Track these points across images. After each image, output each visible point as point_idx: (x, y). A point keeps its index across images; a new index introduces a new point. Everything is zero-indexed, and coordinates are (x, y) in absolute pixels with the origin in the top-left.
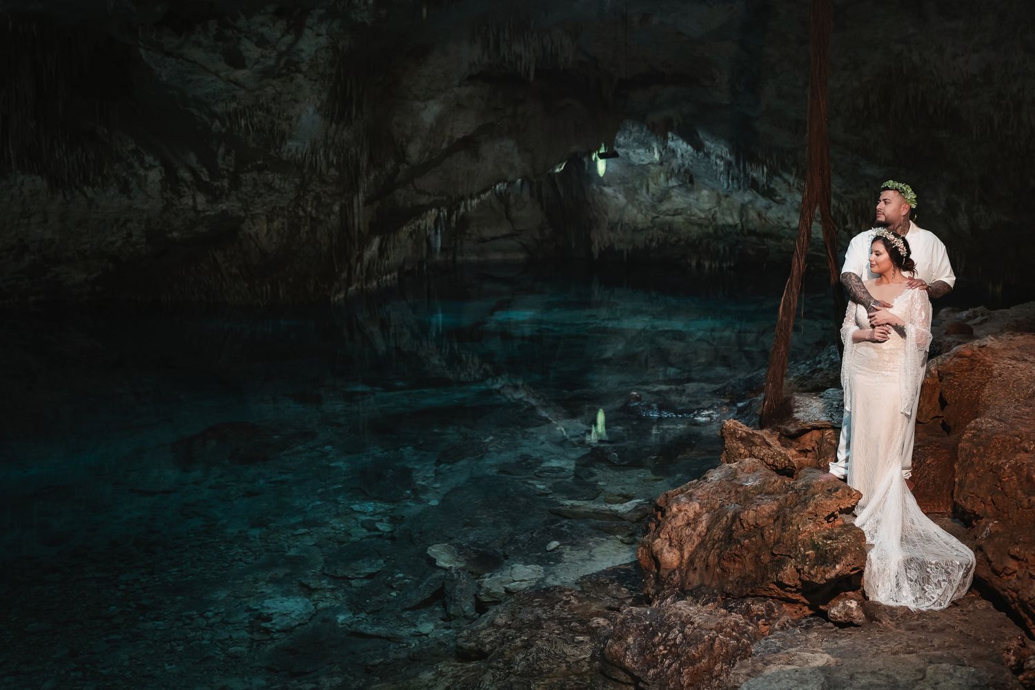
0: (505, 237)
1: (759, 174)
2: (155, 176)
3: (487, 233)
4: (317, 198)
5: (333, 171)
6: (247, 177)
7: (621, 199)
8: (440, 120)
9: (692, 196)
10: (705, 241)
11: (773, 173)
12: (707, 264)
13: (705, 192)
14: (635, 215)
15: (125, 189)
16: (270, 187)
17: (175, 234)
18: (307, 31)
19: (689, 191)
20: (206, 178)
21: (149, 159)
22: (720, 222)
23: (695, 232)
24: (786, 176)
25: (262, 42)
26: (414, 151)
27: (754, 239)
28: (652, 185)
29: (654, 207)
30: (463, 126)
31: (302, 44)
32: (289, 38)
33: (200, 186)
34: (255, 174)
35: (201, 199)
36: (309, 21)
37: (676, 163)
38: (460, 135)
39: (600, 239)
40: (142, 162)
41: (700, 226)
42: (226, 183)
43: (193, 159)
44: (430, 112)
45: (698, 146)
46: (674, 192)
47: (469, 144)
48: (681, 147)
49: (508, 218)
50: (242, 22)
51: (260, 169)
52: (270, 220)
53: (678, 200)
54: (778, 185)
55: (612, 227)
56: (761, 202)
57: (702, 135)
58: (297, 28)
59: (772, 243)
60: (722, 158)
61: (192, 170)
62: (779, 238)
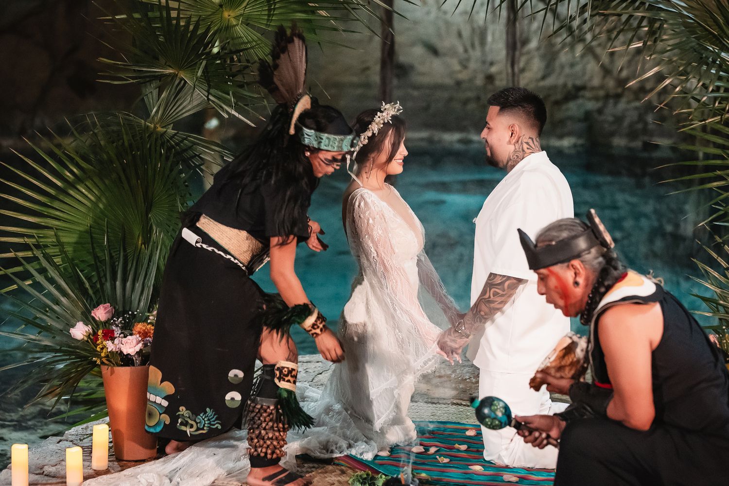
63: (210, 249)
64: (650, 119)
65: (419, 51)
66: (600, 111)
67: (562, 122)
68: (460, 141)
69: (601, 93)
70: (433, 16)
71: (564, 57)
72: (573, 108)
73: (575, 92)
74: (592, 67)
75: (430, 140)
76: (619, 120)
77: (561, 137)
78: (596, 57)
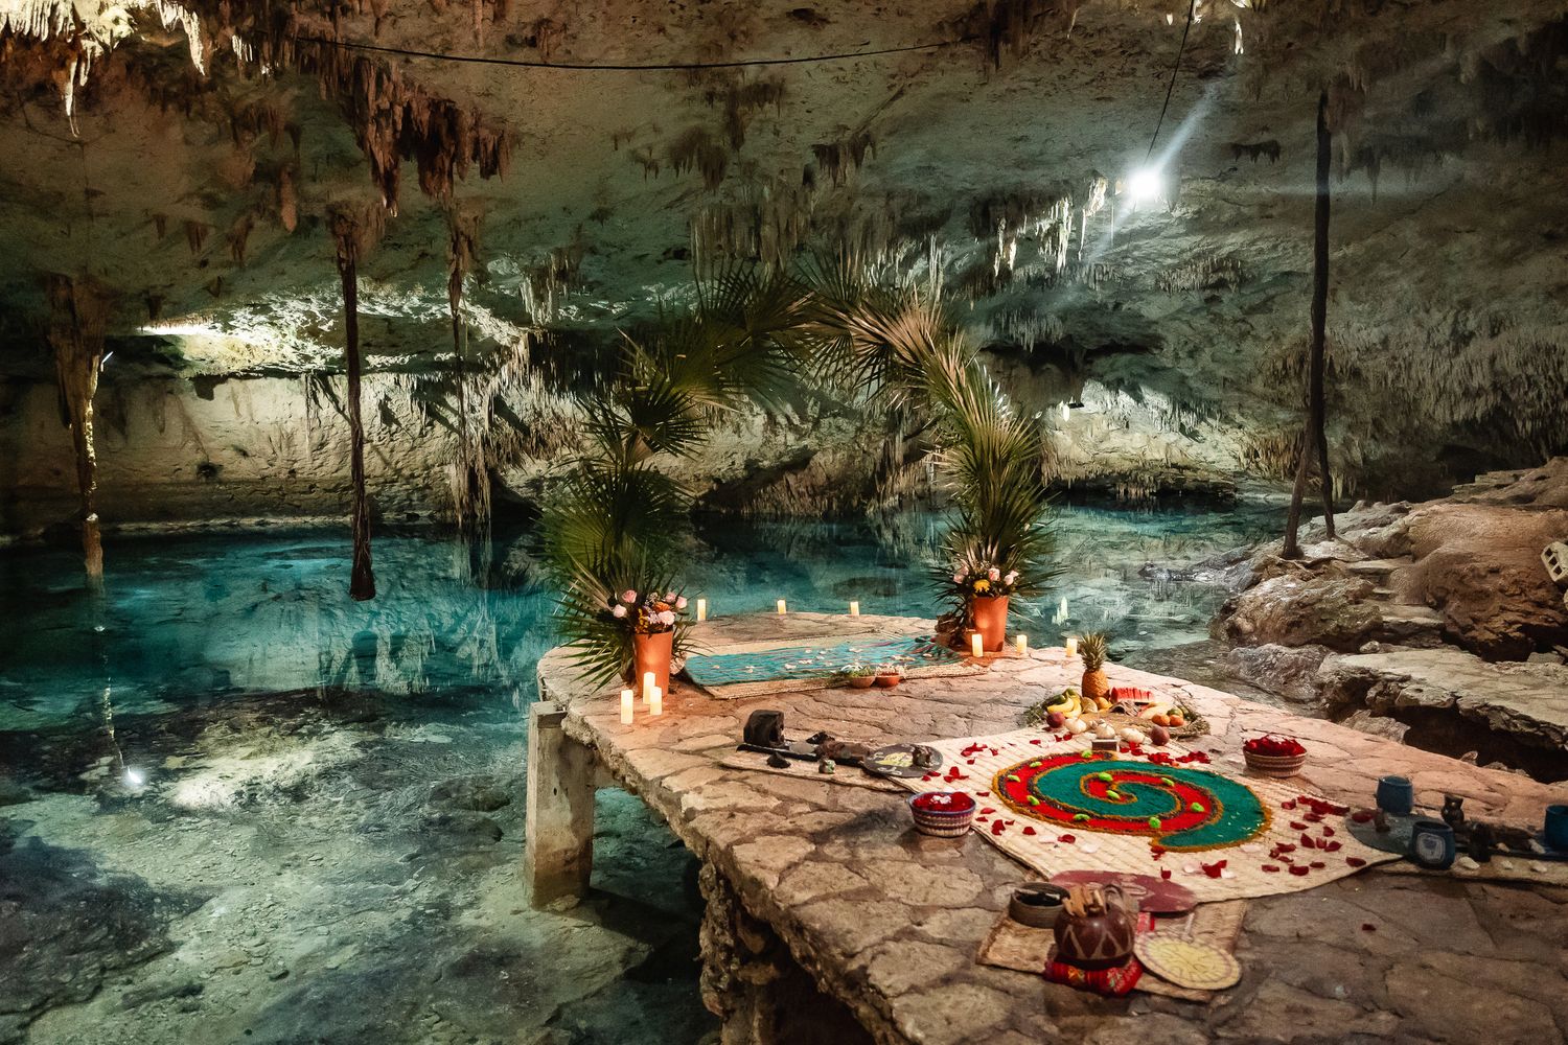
1: (1189, 419)
2: (760, 420)
4: (869, 437)
5: (883, 418)
6: (825, 422)
7: (1069, 441)
9: (1128, 437)
10: (1134, 473)
11: (1201, 418)
12: (1133, 491)
13: (1138, 435)
14: (1080, 453)
15: (737, 431)
16: (839, 428)
17: (766, 463)
19: (1125, 433)
20: (796, 421)
21: (757, 409)
22: (1148, 458)
23: (1127, 466)
24: (1210, 420)
27: (1175, 470)
28: (1095, 431)
29: (1095, 446)
33: (791, 426)
34: (831, 420)
35: (791, 438)
37: (1117, 412)
39: (1049, 471)
40: (751, 410)
41: (1132, 460)
42: (810, 425)
43: (789, 409)
45: (1139, 399)
46: (1113, 435)
48: (1125, 399)
51: (835, 416)
52: (834, 453)
53: (1117, 440)
54: (1203, 429)
55: (1060, 462)
56: (1185, 441)
57: (1144, 390)
59: (1189, 473)
60: (1158, 407)
61: (788, 418)
62: (1195, 470)
64: (415, 497)
65: (229, 453)
66: (378, 494)
67: (347, 503)
68: (258, 524)
69: (382, 480)
70: (245, 426)
74: (375, 461)
75: (230, 525)
76: (391, 499)
77: (344, 514)
78: (379, 453)
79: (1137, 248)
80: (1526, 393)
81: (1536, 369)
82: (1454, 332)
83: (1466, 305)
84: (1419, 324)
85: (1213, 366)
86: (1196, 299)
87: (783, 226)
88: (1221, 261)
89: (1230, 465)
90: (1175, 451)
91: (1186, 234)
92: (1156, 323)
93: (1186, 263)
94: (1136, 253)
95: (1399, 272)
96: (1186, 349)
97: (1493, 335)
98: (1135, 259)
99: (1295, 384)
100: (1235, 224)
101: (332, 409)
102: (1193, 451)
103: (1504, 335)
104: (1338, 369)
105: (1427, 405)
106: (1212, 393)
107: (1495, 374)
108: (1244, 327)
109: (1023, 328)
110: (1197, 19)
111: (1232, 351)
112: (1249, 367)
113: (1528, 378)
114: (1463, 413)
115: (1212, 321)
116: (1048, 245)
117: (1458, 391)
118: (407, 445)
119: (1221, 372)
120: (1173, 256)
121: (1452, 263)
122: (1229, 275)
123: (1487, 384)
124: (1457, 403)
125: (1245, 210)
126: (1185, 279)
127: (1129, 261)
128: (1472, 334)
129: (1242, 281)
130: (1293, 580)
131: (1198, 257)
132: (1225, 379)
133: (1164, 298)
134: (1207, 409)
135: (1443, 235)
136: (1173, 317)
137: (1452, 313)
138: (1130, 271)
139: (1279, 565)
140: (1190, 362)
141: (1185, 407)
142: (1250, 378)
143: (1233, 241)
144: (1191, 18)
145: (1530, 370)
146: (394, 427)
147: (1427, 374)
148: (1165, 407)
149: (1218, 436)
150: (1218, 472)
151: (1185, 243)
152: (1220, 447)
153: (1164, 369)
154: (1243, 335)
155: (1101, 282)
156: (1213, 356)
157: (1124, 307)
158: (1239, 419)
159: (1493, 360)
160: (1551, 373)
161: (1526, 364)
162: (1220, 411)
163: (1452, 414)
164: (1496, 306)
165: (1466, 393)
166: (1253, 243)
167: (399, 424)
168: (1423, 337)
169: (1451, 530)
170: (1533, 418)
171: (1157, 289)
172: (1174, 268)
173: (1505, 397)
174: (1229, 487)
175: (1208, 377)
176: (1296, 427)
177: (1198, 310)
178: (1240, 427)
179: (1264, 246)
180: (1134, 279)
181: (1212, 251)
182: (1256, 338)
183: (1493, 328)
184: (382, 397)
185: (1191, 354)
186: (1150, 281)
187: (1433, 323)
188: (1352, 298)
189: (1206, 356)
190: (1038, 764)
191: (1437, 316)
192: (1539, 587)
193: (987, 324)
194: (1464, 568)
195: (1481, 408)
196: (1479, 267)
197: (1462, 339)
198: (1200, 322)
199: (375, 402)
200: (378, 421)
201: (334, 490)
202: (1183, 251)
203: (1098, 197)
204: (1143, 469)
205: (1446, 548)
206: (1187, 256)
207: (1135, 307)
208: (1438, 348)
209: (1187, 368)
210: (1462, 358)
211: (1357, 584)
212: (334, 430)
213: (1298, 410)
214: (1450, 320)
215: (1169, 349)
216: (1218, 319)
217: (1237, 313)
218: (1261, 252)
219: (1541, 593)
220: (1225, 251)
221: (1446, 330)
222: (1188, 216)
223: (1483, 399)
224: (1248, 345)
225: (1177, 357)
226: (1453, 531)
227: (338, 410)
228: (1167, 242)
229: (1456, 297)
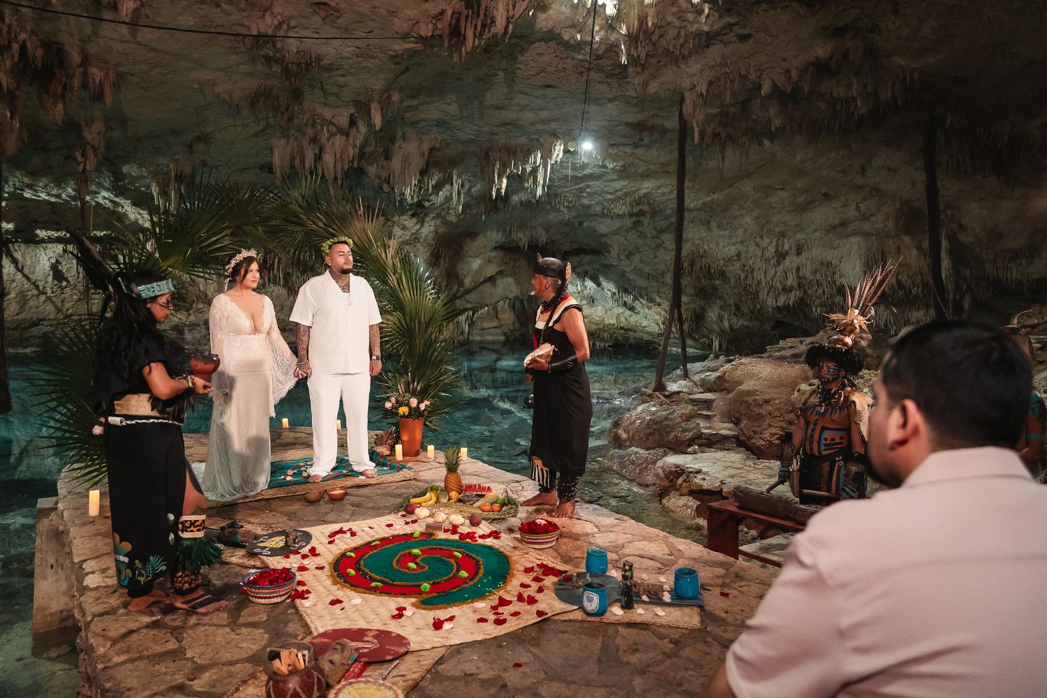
0: (494, 327)
1: (628, 299)
3: (486, 325)
8: (481, 268)
9: (594, 309)
10: (598, 332)
11: (635, 298)
12: (598, 344)
13: (599, 307)
18: (426, 224)
19: (591, 306)
22: (607, 322)
23: (593, 328)
24: (641, 300)
25: (404, 228)
26: (468, 282)
27: (622, 331)
30: (491, 270)
31: (423, 230)
32: (418, 227)
36: (427, 219)
37: (586, 292)
38: (489, 276)
41: (596, 324)
44: (476, 264)
45: (599, 284)
47: (491, 279)
48: (590, 284)
49: (497, 318)
50: (396, 219)
54: (637, 305)
56: (628, 313)
57: (601, 279)
58: (422, 222)
59: (631, 333)
60: (610, 291)
62: (635, 331)
63: (133, 422)
66: (53, 332)
67: (28, 339)
69: (55, 322)
71: (32, 303)
72: (36, 331)
73: (37, 323)
74: (50, 307)
77: (25, 347)
78: (53, 302)
79: (588, 186)
80: (817, 291)
81: (822, 276)
82: (777, 251)
83: (783, 235)
84: (757, 245)
85: (642, 265)
86: (628, 222)
87: (338, 155)
88: (640, 198)
89: (654, 329)
90: (623, 319)
91: (618, 180)
92: (605, 236)
93: (620, 198)
94: (588, 190)
95: (744, 212)
96: (625, 253)
97: (798, 254)
98: (587, 193)
99: (689, 279)
100: (647, 175)
101: (12, 269)
102: (634, 319)
103: (804, 255)
104: (713, 271)
105: (762, 296)
106: (642, 283)
107: (800, 278)
108: (659, 241)
109: (520, 235)
110: (597, 39)
111: (652, 256)
112: (662, 267)
113: (817, 281)
114: (782, 301)
115: (639, 237)
116: (531, 181)
117: (780, 288)
118: (75, 297)
119: (647, 270)
120: (611, 194)
121: (774, 208)
122: (646, 208)
123: (795, 284)
124: (779, 295)
125: (651, 167)
126: (620, 209)
127: (585, 194)
128: (787, 253)
129: (654, 213)
130: (654, 406)
131: (626, 195)
132: (649, 274)
133: (608, 221)
134: (640, 293)
135: (768, 190)
136: (616, 232)
137: (775, 239)
138: (585, 202)
139: (649, 396)
140: (628, 262)
141: (626, 291)
142: (663, 274)
143: (647, 186)
144: (593, 37)
145: (819, 277)
146: (64, 283)
147: (762, 276)
148: (614, 290)
149: (647, 311)
150: (648, 333)
151: (618, 185)
152: (648, 317)
153: (612, 266)
154: (658, 247)
155: (568, 207)
156: (641, 258)
157: (585, 225)
158: (658, 300)
159: (798, 269)
160: (829, 279)
161: (816, 272)
162: (647, 295)
163: (776, 301)
164: (800, 236)
165: (784, 289)
166: (659, 188)
167: (68, 282)
168: (759, 254)
169: (749, 375)
170: (821, 305)
171: (603, 215)
172: (612, 201)
173: (805, 292)
174: (656, 343)
175: (638, 271)
176: (691, 306)
177: (628, 230)
178: (659, 305)
179: (665, 191)
180: (589, 206)
181: (634, 192)
182: (665, 248)
183: (798, 249)
184: (53, 261)
185: (628, 257)
186: (599, 209)
187: (765, 245)
188: (719, 227)
189: (637, 258)
190: (378, 542)
191: (767, 240)
192: (791, 412)
193: (498, 231)
194: (750, 400)
195: (793, 298)
196: (789, 212)
197: (781, 256)
198: (632, 236)
199: (48, 264)
200: (50, 279)
201: (16, 328)
202: (616, 191)
203: (558, 151)
204: (604, 330)
205: (744, 387)
206: (619, 194)
207: (592, 224)
208: (768, 260)
209: (626, 266)
210: (782, 267)
211: (689, 408)
212: (14, 285)
213: (691, 295)
214: (774, 243)
215: (614, 252)
216: (642, 235)
217: (654, 232)
218: (663, 194)
219: (792, 416)
220: (642, 192)
221: (772, 249)
222: (618, 168)
223: (793, 292)
224: (661, 253)
225: (619, 259)
226: (750, 376)
227: (17, 269)
228: (607, 184)
229: (777, 230)
